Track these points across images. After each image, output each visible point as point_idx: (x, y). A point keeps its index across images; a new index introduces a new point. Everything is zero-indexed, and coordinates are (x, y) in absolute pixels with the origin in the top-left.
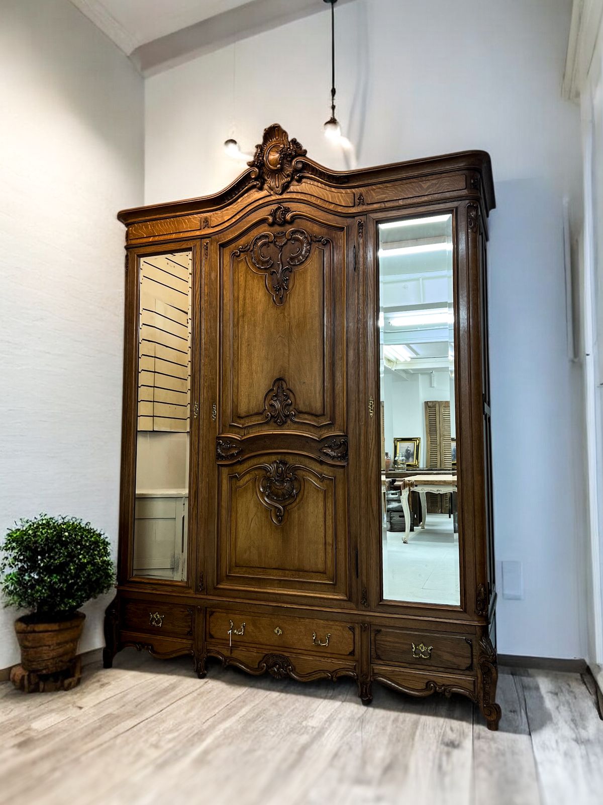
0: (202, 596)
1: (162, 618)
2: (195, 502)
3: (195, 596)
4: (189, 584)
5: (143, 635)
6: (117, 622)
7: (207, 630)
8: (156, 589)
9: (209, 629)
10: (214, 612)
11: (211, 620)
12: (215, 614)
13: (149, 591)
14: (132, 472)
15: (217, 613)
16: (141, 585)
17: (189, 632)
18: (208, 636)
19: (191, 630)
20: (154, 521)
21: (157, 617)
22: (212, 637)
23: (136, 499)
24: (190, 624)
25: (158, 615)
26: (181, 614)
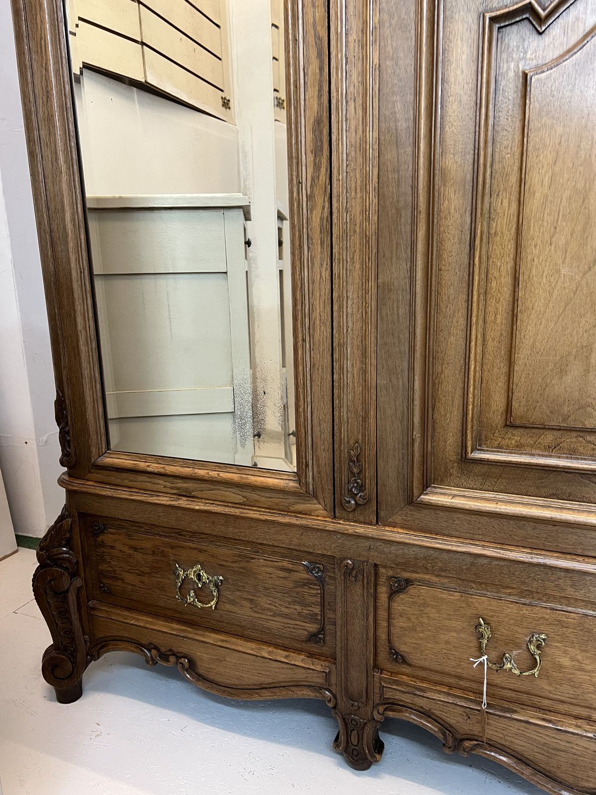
0: (361, 529)
1: (216, 585)
2: (317, 167)
3: (331, 527)
4: (307, 484)
5: (161, 626)
6: (78, 582)
7: (383, 636)
8: (189, 495)
9: (389, 633)
10: (409, 582)
11: (397, 606)
12: (412, 590)
13: (164, 500)
14: (57, 71)
15: (424, 590)
16: (141, 478)
17: (313, 637)
18: (383, 655)
19: (322, 630)
20: (162, 281)
21: (199, 577)
22: (398, 658)
23: (90, 216)
24: (317, 610)
25: (205, 576)
26: (285, 578)
